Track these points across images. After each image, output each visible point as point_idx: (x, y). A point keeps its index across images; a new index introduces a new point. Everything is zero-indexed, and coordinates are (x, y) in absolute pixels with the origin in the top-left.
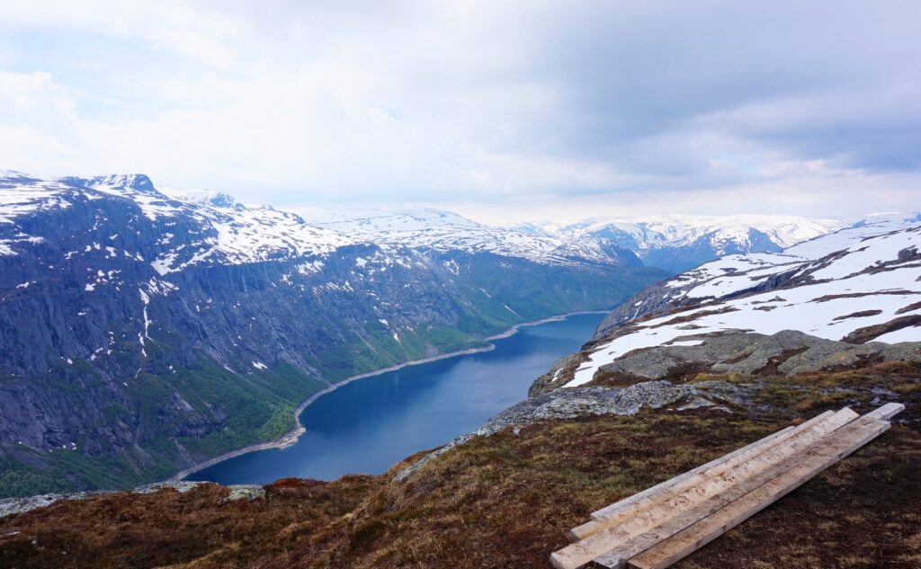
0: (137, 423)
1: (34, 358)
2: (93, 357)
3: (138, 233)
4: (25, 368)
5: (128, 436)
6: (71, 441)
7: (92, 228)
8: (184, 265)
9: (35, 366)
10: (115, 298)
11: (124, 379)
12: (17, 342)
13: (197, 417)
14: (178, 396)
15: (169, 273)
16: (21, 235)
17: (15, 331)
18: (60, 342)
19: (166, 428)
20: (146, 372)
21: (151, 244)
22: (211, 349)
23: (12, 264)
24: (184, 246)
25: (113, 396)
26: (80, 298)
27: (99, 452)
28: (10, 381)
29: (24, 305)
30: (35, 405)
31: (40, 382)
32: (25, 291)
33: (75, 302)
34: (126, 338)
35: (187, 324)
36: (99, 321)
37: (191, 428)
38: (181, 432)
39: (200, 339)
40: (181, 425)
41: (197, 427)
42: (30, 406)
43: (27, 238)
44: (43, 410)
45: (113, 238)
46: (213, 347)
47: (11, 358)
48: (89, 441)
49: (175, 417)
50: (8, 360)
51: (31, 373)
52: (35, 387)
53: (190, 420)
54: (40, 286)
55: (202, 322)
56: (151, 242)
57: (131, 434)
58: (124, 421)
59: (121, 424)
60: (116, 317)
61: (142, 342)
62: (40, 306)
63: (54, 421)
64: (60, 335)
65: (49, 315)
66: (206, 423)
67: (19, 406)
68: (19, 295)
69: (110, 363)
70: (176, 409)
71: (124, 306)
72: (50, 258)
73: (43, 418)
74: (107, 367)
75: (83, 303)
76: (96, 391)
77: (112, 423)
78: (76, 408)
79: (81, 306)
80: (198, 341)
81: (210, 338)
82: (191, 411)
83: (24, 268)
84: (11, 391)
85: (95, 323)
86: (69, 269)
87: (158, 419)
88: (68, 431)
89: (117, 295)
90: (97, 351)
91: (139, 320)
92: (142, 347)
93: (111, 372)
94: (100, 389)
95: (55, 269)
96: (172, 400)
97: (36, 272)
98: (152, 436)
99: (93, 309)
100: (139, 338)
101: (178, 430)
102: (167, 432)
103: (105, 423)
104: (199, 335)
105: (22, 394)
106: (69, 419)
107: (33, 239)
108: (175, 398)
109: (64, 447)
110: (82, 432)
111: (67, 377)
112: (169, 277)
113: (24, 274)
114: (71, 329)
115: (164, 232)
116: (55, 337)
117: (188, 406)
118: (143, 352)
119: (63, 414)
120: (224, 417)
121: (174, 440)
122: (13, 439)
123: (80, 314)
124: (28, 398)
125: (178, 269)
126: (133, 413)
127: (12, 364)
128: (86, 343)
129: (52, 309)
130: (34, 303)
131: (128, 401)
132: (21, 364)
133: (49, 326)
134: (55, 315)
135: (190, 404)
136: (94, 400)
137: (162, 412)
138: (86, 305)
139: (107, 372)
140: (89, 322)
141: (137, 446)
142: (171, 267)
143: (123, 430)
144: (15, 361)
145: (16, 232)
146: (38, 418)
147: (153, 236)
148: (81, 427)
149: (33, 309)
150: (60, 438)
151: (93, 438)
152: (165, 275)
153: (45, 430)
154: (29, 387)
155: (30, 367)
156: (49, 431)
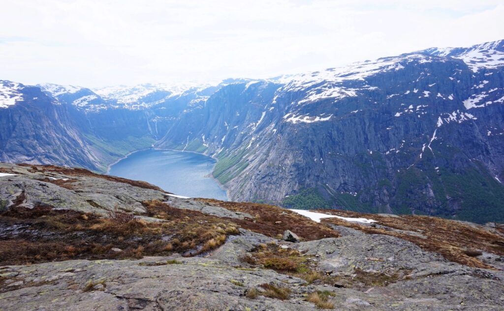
0: (394, 194)
1: (349, 148)
2: (388, 153)
3: (459, 81)
4: (345, 152)
5: (386, 199)
6: (356, 191)
7: (415, 80)
8: (490, 103)
9: (349, 152)
10: (415, 122)
11: (399, 168)
12: (343, 139)
13: (434, 202)
14: (429, 186)
15: (473, 108)
16: (367, 86)
17: (343, 134)
18: (369, 142)
19: (410, 202)
20: (417, 167)
21: (468, 88)
22: (490, 163)
23: (352, 101)
24: (496, 89)
25: (387, 176)
26: (390, 120)
27: (367, 201)
28: (334, 156)
29: (351, 121)
30: (343, 170)
31: (349, 160)
32: (354, 115)
33: (387, 122)
34: (413, 146)
35: (473, 143)
36: (397, 133)
37: (427, 207)
38: (419, 207)
39: (484, 155)
40: (421, 203)
41: (431, 208)
42: (341, 169)
43: (369, 87)
44: (346, 173)
45: (430, 86)
46: (492, 161)
47: (339, 146)
48: (364, 194)
49: (419, 197)
50: (338, 146)
51: (347, 154)
52: (346, 161)
53: (428, 202)
54: (364, 112)
55: (487, 143)
56: (468, 87)
57: (388, 198)
58: (387, 190)
59: (385, 191)
60: (411, 132)
61: (423, 149)
62: (361, 123)
63: (350, 180)
64: (369, 138)
65: (365, 128)
66: (438, 207)
67: (334, 168)
68: (350, 116)
69: (395, 157)
70: (422, 193)
71: (420, 127)
72: (376, 98)
73: (345, 177)
74: (392, 159)
75: (391, 123)
76: (378, 171)
77: (380, 189)
78: (362, 176)
79: (390, 124)
80: (481, 156)
81: (492, 155)
82: (432, 197)
83: (357, 103)
84: (333, 160)
85: (394, 135)
86: (388, 104)
87: (407, 196)
88: (355, 186)
89: (416, 120)
90: (391, 150)
91: (428, 136)
92: (422, 152)
93: (393, 163)
94: (381, 170)
95: (378, 104)
96: (423, 186)
97: (364, 105)
98: (400, 203)
99: (395, 126)
100: (423, 146)
101: (418, 205)
102: (411, 204)
103: (376, 188)
104: (482, 152)
105: (338, 163)
106: (358, 181)
107: (372, 88)
108: (426, 187)
109: (351, 193)
110: (362, 189)
111: (364, 160)
112: (472, 111)
113: (357, 106)
114: (379, 136)
115: (482, 80)
116: (366, 139)
117: (432, 194)
118: (421, 155)
119: (355, 178)
120: (457, 208)
121: (413, 210)
122: (324, 182)
123: (388, 129)
124: (341, 166)
125: (483, 106)
126: (394, 187)
127: (339, 149)
128: (386, 144)
129: (368, 124)
130: (357, 121)
131: (394, 180)
132: (343, 150)
133: (364, 133)
134: (369, 128)
135: (434, 193)
136: (376, 175)
137: (411, 192)
138: (393, 124)
139: (391, 162)
140: (391, 133)
141: (388, 206)
142: (476, 104)
143: (384, 194)
144: (341, 147)
145: (365, 85)
146: (342, 176)
147: (471, 83)
148: (363, 186)
149: (355, 124)
150: (350, 189)
151: (367, 193)
152: (470, 109)
153: (342, 182)
154: (343, 161)
155: (347, 152)
156: (345, 184)
